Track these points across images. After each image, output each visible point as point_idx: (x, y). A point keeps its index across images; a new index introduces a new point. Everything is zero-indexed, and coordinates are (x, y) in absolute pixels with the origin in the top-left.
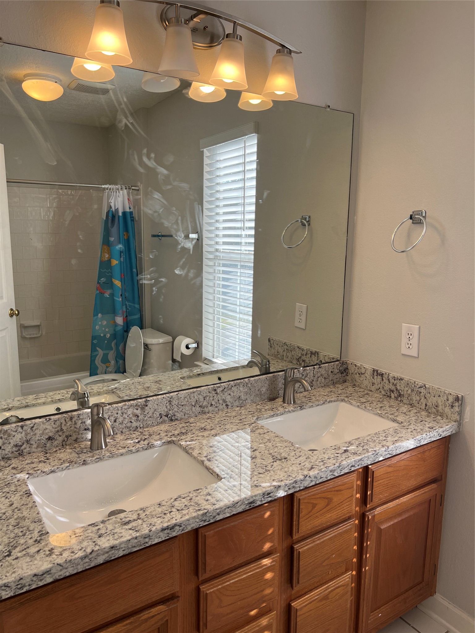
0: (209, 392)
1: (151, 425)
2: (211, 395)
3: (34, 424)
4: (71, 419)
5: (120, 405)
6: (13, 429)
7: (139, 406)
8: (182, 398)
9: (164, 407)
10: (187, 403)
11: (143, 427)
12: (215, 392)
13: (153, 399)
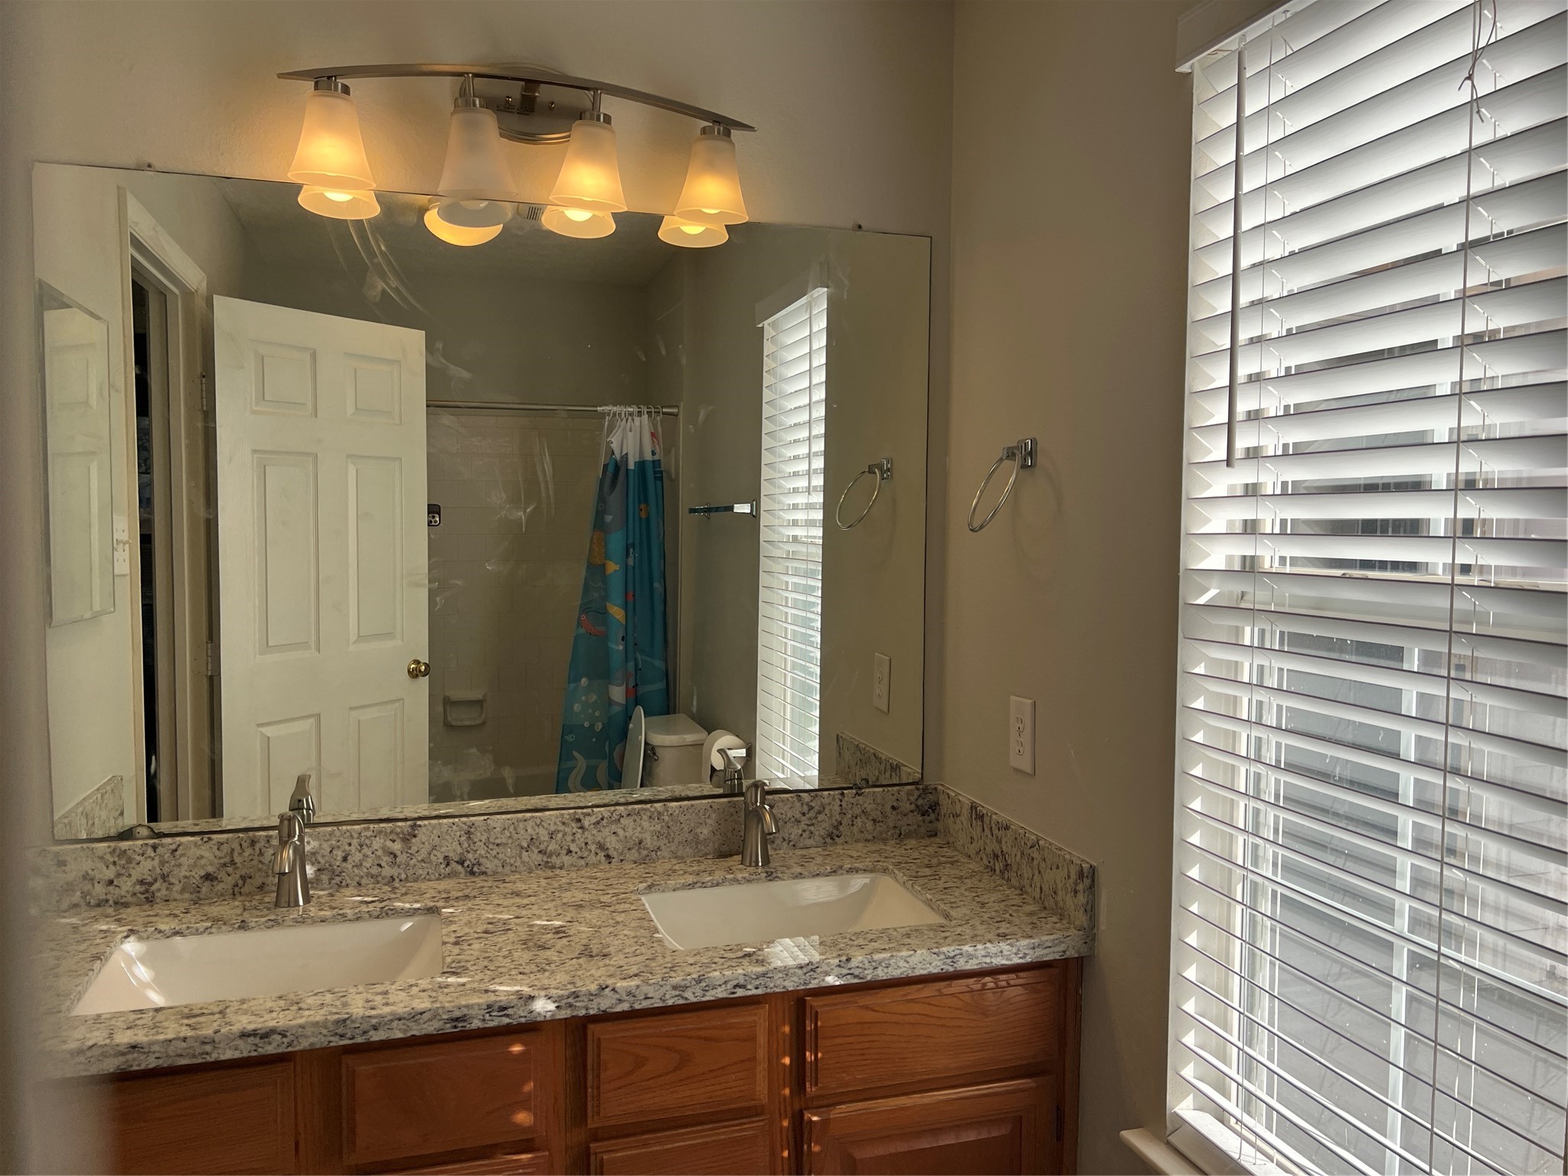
0: (564, 823)
1: (425, 878)
2: (567, 829)
3: (179, 846)
4: (253, 843)
5: (356, 827)
6: (137, 850)
7: (398, 834)
8: (498, 829)
9: (454, 843)
10: (510, 841)
11: (406, 879)
12: (579, 825)
13: (430, 824)
